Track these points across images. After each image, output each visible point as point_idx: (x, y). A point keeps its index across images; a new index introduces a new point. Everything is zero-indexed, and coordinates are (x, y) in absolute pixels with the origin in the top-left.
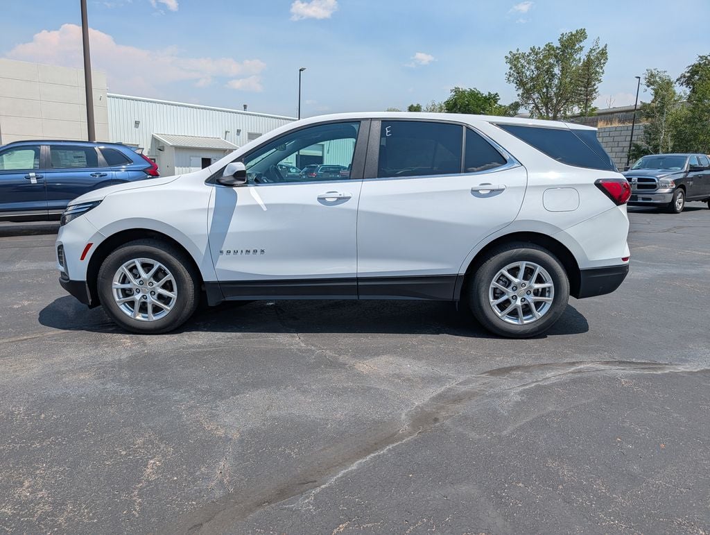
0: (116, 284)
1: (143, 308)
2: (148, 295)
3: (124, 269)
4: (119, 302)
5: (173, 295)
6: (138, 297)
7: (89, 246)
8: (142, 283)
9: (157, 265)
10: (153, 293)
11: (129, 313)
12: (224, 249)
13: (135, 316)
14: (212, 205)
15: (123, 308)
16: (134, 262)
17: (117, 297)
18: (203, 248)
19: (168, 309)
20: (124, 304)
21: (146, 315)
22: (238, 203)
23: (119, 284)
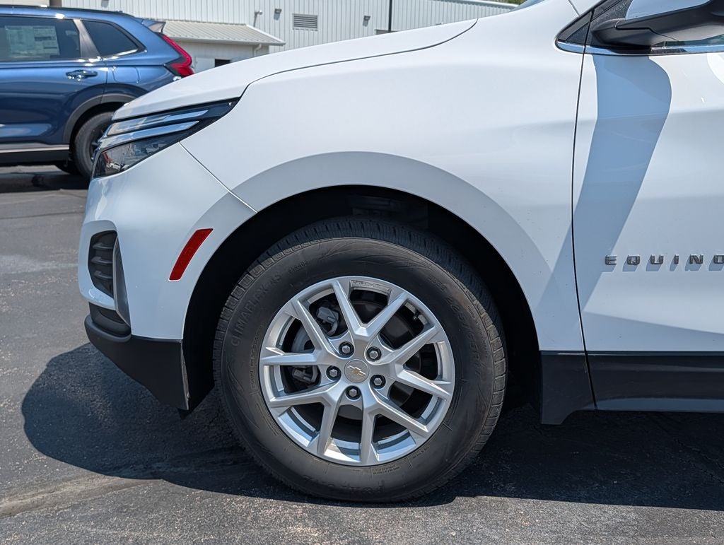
0: (272, 353)
1: (348, 426)
2: (365, 387)
3: (296, 307)
4: (277, 405)
5: (441, 389)
6: (334, 392)
7: (200, 236)
8: (347, 350)
9: (399, 297)
10: (377, 381)
11: (304, 440)
12: (620, 252)
13: (322, 447)
14: (590, 111)
15: (285, 422)
16: (331, 287)
17: (272, 392)
18: (551, 248)
19: (423, 428)
20: (289, 411)
21: (354, 446)
22: (674, 108)
23: (282, 354)
